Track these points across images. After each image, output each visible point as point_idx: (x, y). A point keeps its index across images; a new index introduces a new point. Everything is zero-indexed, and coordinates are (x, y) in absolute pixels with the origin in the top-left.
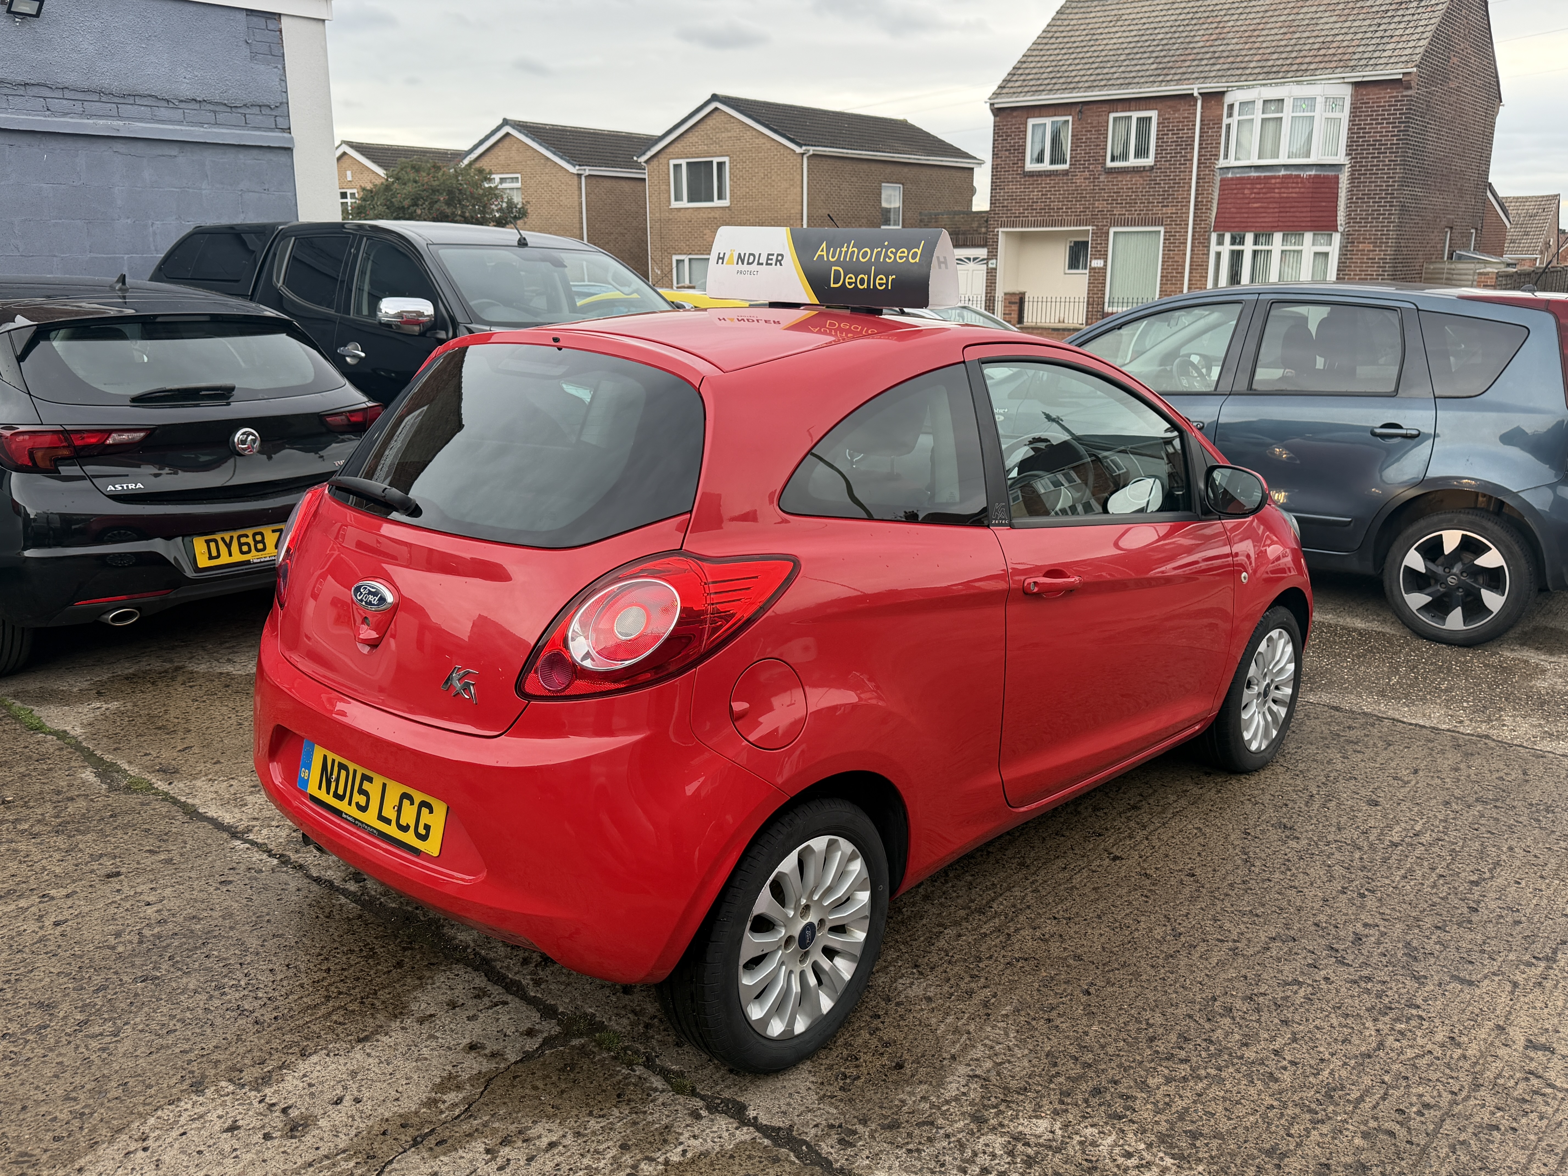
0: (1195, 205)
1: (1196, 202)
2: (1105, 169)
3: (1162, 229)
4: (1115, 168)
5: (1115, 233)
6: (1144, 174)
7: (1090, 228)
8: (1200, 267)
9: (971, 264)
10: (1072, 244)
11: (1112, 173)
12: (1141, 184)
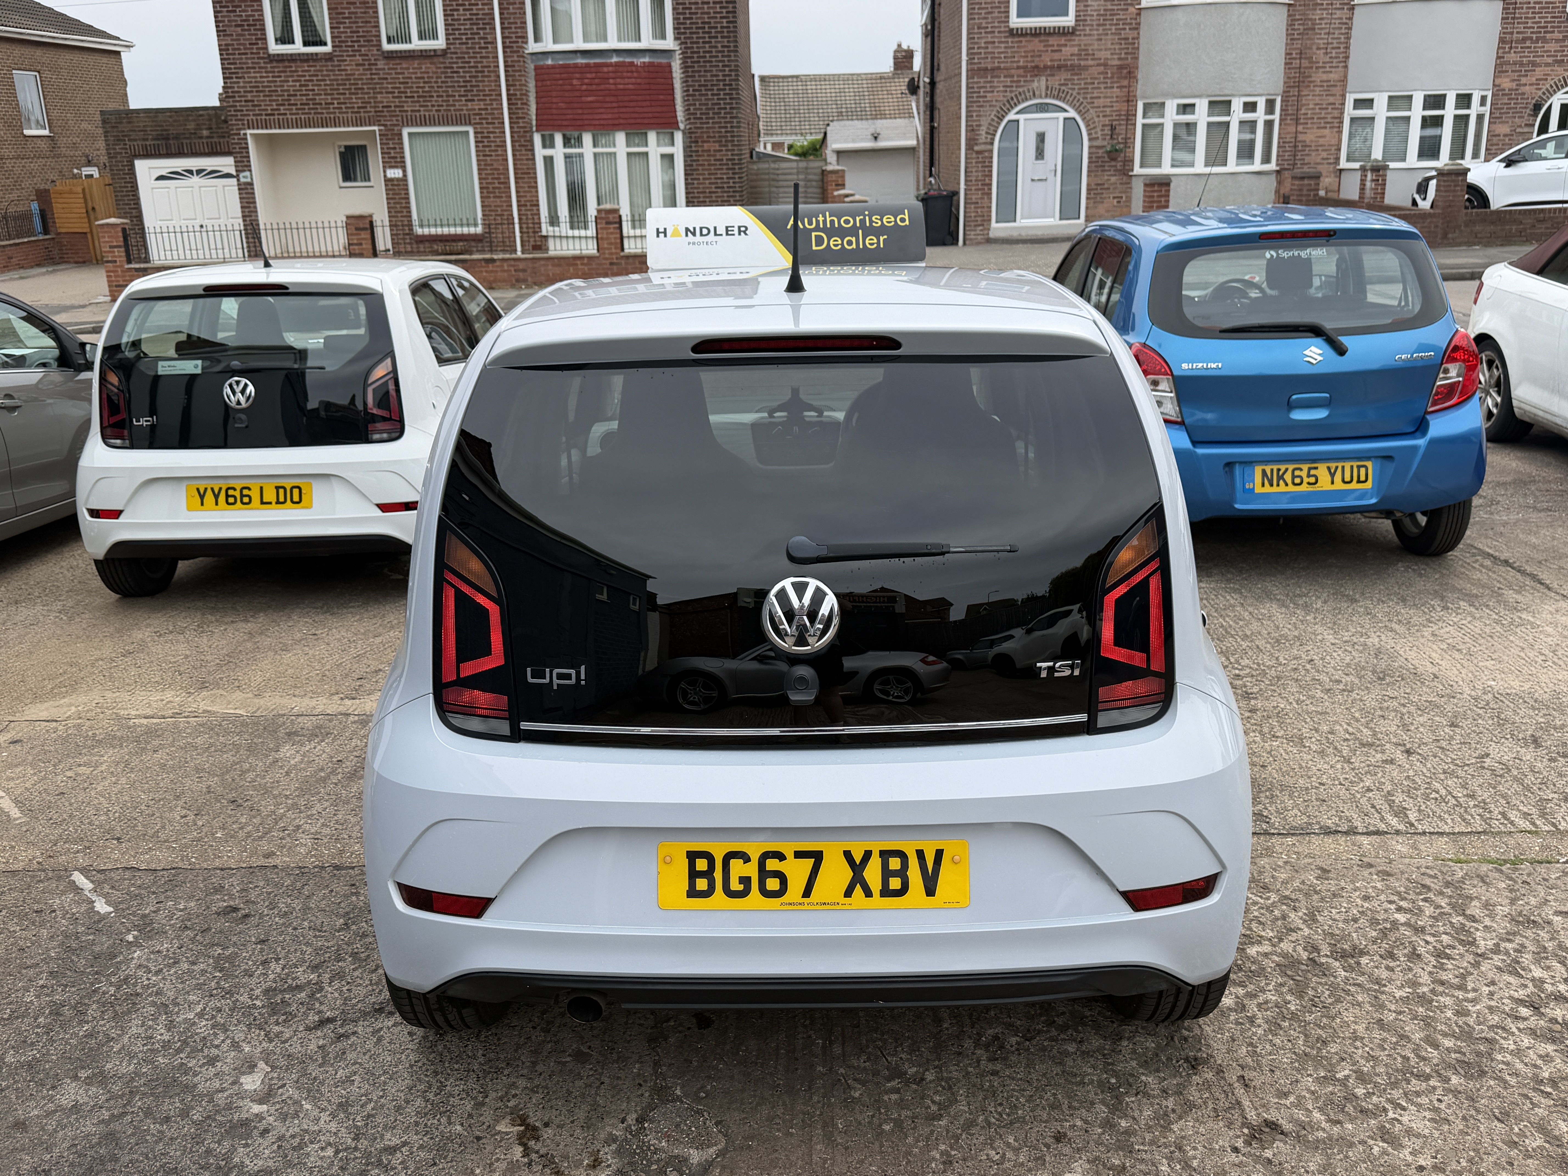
0: (509, 99)
1: (508, 95)
2: (383, 52)
3: (471, 130)
4: (396, 52)
5: (410, 134)
6: (435, 60)
7: (376, 128)
8: (526, 175)
9: (195, 179)
10: (343, 150)
11: (392, 58)
12: (434, 73)
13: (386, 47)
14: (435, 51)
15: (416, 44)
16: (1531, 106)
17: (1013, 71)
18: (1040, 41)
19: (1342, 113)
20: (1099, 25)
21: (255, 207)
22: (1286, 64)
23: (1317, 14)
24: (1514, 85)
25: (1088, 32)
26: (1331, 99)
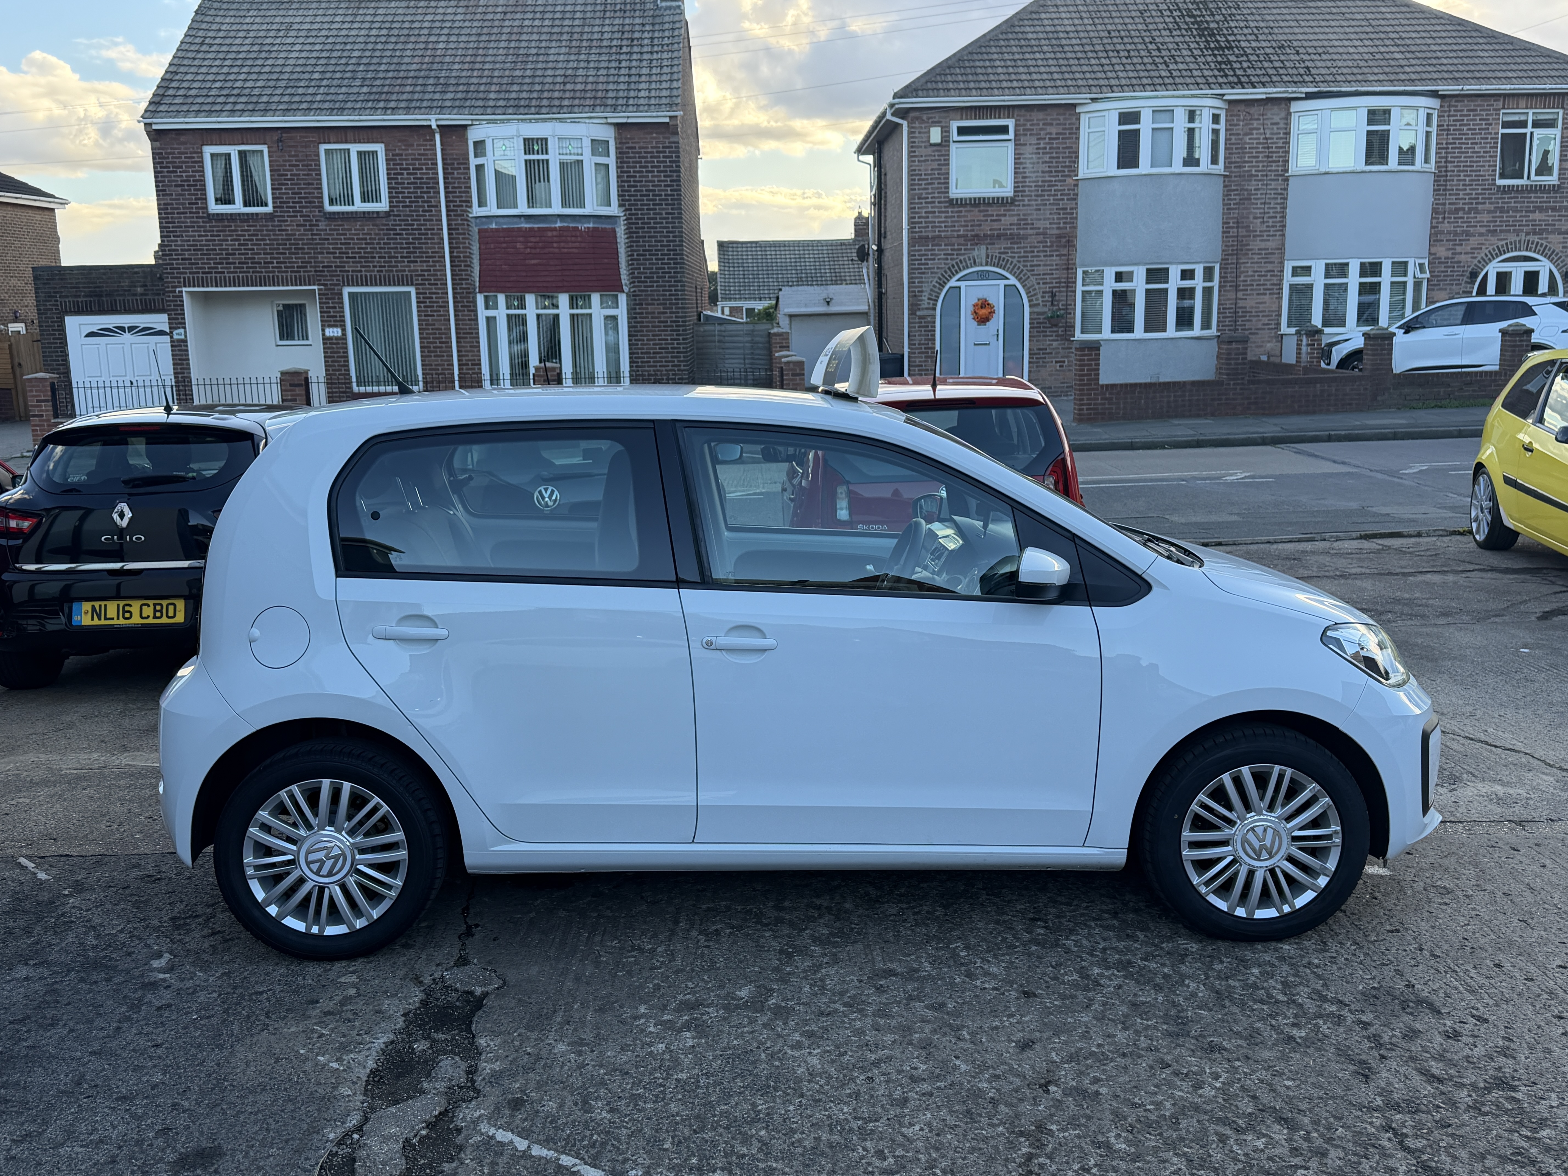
0: (452, 261)
1: (451, 257)
2: (325, 213)
3: (413, 290)
4: (338, 213)
5: (349, 293)
6: (378, 222)
7: (316, 287)
8: (468, 335)
9: (127, 335)
10: (281, 308)
11: (334, 219)
12: (376, 234)
13: (328, 208)
14: (378, 213)
15: (359, 206)
16: (1468, 274)
17: (954, 240)
18: (980, 211)
19: (1282, 280)
20: (1037, 196)
21: (188, 364)
22: (1223, 232)
23: (1252, 186)
24: (1449, 254)
25: (1026, 202)
26: (1270, 267)
